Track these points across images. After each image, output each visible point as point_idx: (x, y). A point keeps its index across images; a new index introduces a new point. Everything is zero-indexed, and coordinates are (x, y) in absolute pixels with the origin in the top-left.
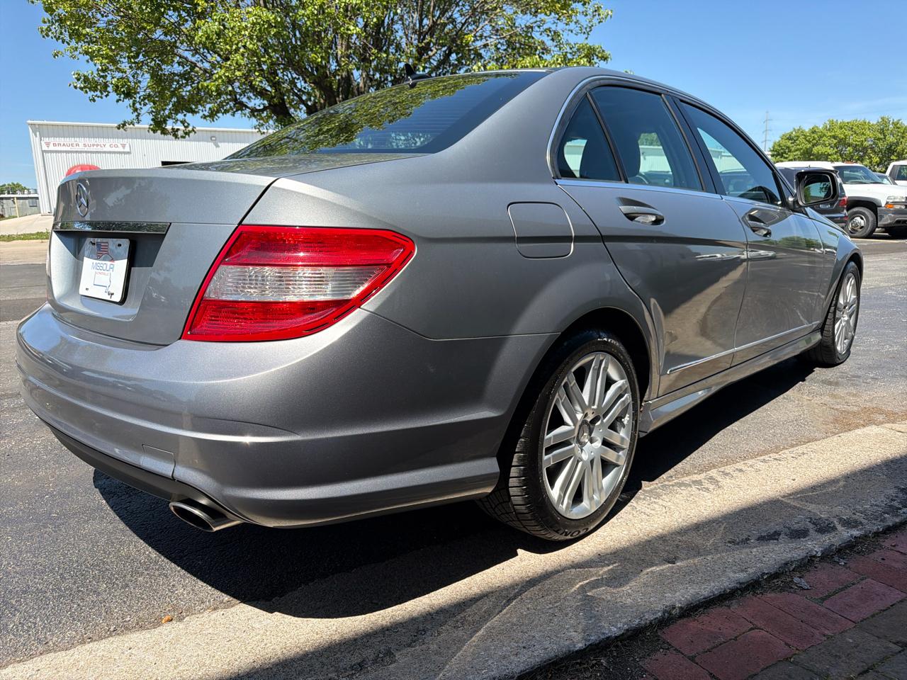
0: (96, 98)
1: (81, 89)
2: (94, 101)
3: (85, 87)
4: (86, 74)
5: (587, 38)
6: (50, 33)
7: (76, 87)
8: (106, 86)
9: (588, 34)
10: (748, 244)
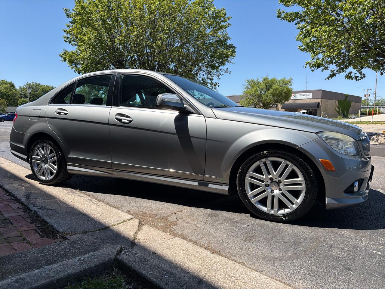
10: (109, 124)
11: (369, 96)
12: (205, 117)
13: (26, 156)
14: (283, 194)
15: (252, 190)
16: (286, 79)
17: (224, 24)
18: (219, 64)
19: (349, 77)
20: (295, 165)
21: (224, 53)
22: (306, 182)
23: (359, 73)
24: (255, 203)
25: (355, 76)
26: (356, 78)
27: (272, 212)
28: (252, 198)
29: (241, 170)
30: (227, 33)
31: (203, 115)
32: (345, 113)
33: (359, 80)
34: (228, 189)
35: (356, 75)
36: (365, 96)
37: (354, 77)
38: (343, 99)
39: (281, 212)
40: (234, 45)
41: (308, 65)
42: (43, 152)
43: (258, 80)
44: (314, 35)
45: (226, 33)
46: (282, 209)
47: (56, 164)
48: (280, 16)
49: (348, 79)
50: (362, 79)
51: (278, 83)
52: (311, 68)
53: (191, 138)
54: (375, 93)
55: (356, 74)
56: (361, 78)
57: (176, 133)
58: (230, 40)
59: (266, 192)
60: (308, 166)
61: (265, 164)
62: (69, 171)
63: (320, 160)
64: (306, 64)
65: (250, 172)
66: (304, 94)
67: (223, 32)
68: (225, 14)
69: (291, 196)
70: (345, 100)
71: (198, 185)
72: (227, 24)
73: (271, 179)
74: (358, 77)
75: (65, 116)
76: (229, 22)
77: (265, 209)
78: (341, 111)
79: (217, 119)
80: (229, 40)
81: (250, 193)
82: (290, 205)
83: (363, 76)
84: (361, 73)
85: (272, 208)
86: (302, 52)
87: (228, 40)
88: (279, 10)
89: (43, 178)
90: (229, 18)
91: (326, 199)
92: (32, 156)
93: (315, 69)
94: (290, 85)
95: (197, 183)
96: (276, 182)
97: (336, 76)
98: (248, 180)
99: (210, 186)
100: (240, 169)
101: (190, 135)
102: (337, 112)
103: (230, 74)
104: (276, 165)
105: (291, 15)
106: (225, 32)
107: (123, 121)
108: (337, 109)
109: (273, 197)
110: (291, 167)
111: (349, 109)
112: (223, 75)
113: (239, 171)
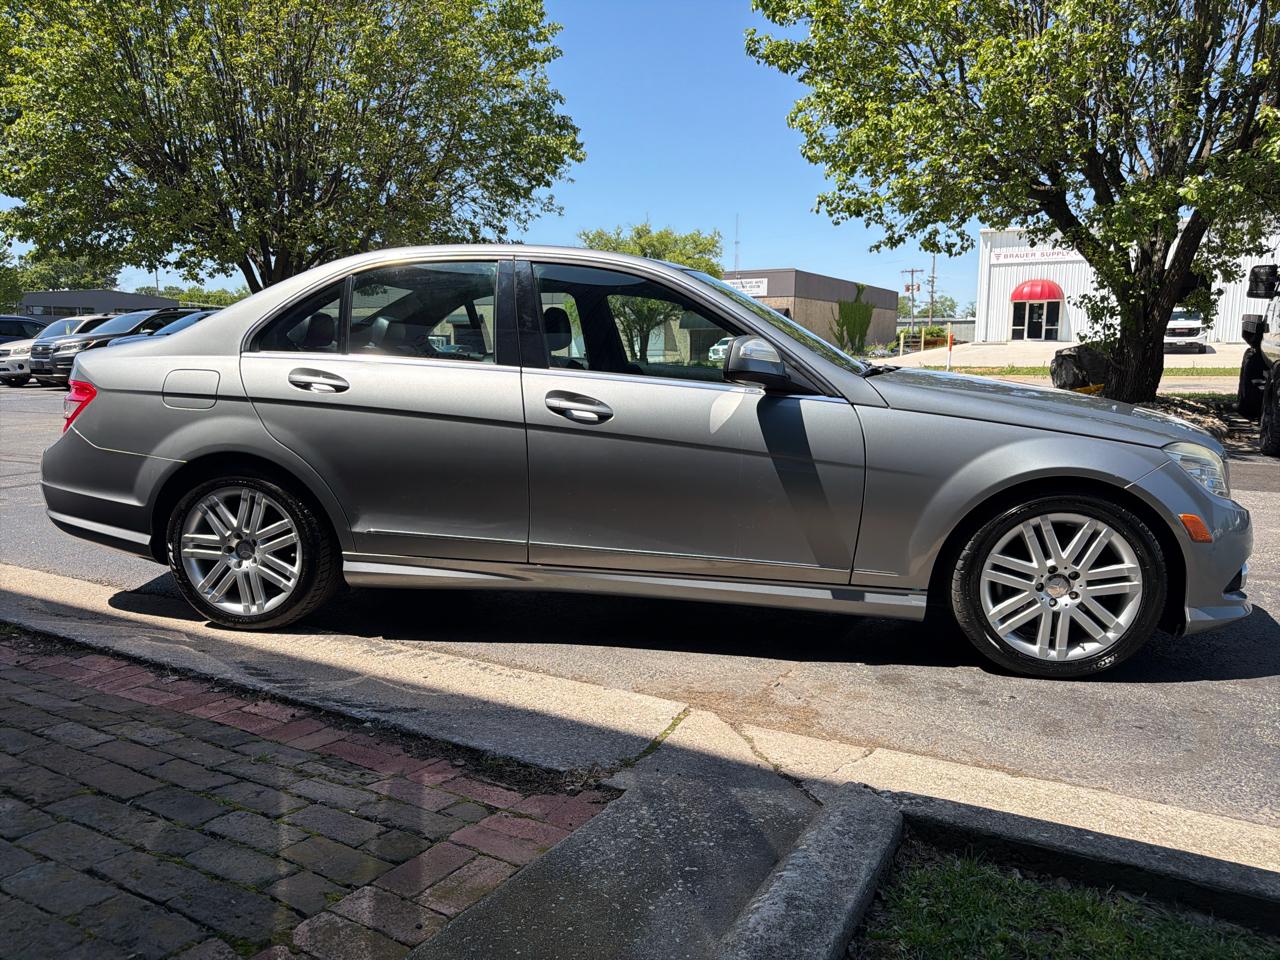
10: (529, 424)
11: (919, 290)
12: (852, 404)
13: (148, 534)
14: (1081, 607)
15: (996, 601)
16: (703, 236)
17: (540, 48)
18: (529, 182)
19: (931, 245)
20: (1117, 531)
21: (549, 148)
22: (1144, 572)
23: (958, 234)
24: (1006, 636)
25: (946, 244)
26: (949, 247)
27: (1053, 654)
28: (998, 623)
29: (970, 549)
30: (546, 77)
31: (843, 397)
32: (857, 340)
33: (956, 255)
34: (924, 604)
35: (950, 241)
36: (908, 289)
37: (944, 245)
38: (851, 299)
39: (1077, 652)
40: (575, 123)
41: (824, 205)
42: (235, 522)
43: (619, 235)
44: (876, 125)
45: (541, 76)
46: (1078, 645)
47: (295, 558)
48: (756, 50)
49: (926, 250)
50: (964, 253)
51: (681, 245)
52: (831, 215)
53: (818, 466)
54: (932, 282)
55: (949, 236)
56: (962, 248)
57: (767, 451)
58: (561, 102)
59: (1039, 605)
60: (1150, 533)
61: (1037, 530)
62: (349, 579)
63: (1181, 515)
64: (820, 203)
65: (995, 556)
66: (743, 281)
67: (533, 75)
68: (542, 15)
69: (1104, 609)
70: (856, 301)
71: (830, 597)
72: (548, 50)
73: (1053, 569)
74: (955, 245)
75: (339, 398)
76: (555, 41)
77: (1034, 649)
78: (845, 333)
79: (889, 410)
80: (557, 102)
81: (993, 611)
82: (1099, 634)
83: (968, 244)
84: (961, 235)
85: (1052, 645)
86: (813, 164)
87: (553, 103)
88: (751, 30)
89: (236, 608)
90: (554, 29)
91: (1187, 610)
92: (180, 535)
93: (843, 218)
94: (717, 254)
95: (829, 592)
96: (1064, 577)
97: (904, 242)
98: (988, 575)
99: (870, 598)
100: (966, 548)
101: (814, 457)
102: (836, 337)
103: (560, 214)
104: (1065, 533)
105: (788, 50)
106: (539, 76)
107: (576, 413)
108: (836, 328)
109: (1056, 616)
110: (1107, 534)
111: (867, 329)
112: (538, 216)
113: (964, 553)
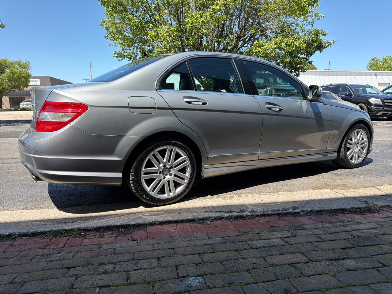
0: (121, 60)
1: (116, 57)
2: (120, 61)
3: (117, 56)
4: (117, 52)
5: (312, 27)
6: (108, 38)
7: (114, 56)
8: (124, 56)
9: (313, 25)
10: (263, 113)
12: (325, 105)
14: (360, 150)
20: (365, 132)
22: (368, 141)
24: (350, 160)
28: (348, 157)
31: (323, 103)
34: (337, 155)
42: (164, 160)
46: (358, 159)
53: (323, 121)
57: (315, 118)
59: (354, 151)
61: (354, 133)
77: (353, 162)
79: (331, 106)
81: (348, 154)
82: (362, 156)
89: (164, 196)
95: (322, 155)
98: (348, 145)
99: (329, 155)
109: (356, 153)
